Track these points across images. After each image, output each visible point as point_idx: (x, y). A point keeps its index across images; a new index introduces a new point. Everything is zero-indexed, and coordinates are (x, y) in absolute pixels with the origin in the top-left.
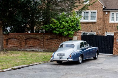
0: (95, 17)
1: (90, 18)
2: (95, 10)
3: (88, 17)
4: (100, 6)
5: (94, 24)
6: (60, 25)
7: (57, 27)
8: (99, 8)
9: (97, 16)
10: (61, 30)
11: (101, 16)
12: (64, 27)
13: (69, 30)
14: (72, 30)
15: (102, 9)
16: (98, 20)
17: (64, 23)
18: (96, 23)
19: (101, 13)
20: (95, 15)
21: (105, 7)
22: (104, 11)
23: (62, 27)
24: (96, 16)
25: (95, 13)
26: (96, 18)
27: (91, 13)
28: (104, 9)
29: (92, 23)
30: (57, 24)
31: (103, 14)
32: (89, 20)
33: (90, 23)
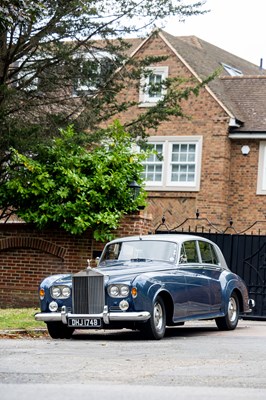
0: (192, 167)
1: (167, 170)
2: (194, 133)
3: (159, 167)
4: (216, 118)
5: (186, 198)
6: (52, 183)
7: (41, 196)
8: (210, 124)
9: (204, 163)
11: (221, 165)
12: (72, 197)
13: (97, 208)
14: (112, 210)
15: (224, 132)
16: (207, 182)
17: (72, 175)
18: (196, 195)
19: (222, 147)
20: (193, 159)
21: (237, 122)
22: (233, 142)
23: (63, 193)
24: (197, 162)
25: (193, 147)
26: (197, 172)
27: (175, 147)
28: (232, 130)
29: (179, 195)
30: (40, 177)
31: (228, 155)
32: (165, 183)
33: (168, 195)
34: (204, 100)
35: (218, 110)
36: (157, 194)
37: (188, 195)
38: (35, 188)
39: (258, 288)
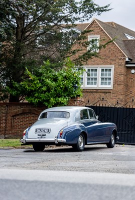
0: (110, 79)
1: (99, 81)
2: (111, 64)
3: (96, 79)
4: (120, 58)
5: (107, 92)
6: (40, 85)
7: (35, 90)
8: (117, 60)
9: (115, 77)
10: (42, 95)
11: (122, 78)
12: (49, 90)
13: (59, 96)
14: (65, 97)
15: (123, 63)
16: (116, 85)
17: (48, 81)
18: (111, 91)
19: (122, 70)
20: (110, 75)
21: (129, 59)
22: (127, 67)
23: (44, 89)
24: (112, 77)
25: (110, 70)
26: (112, 81)
27: (103, 70)
28: (127, 63)
29: (104, 91)
30: (35, 82)
31: (125, 74)
32: (98, 86)
33: (99, 91)
34: (115, 50)
35: (120, 54)
36: (95, 91)
37: (108, 91)
38: (33, 87)
39: (128, 131)
